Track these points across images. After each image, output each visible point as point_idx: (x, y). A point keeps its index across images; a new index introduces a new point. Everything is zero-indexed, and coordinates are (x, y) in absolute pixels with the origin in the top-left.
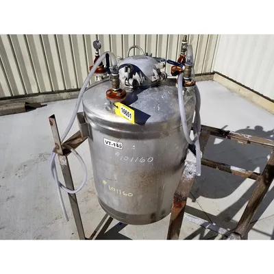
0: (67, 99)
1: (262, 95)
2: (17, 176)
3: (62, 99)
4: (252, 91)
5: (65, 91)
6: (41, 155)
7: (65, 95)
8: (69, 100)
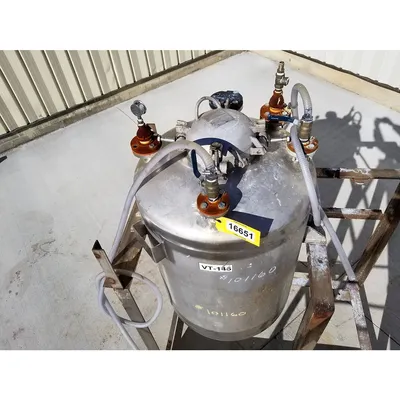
0: (36, 137)
1: (324, 64)
2: (13, 293)
3: (28, 141)
4: (309, 58)
5: (29, 126)
6: (35, 248)
7: (30, 132)
8: (41, 139)
